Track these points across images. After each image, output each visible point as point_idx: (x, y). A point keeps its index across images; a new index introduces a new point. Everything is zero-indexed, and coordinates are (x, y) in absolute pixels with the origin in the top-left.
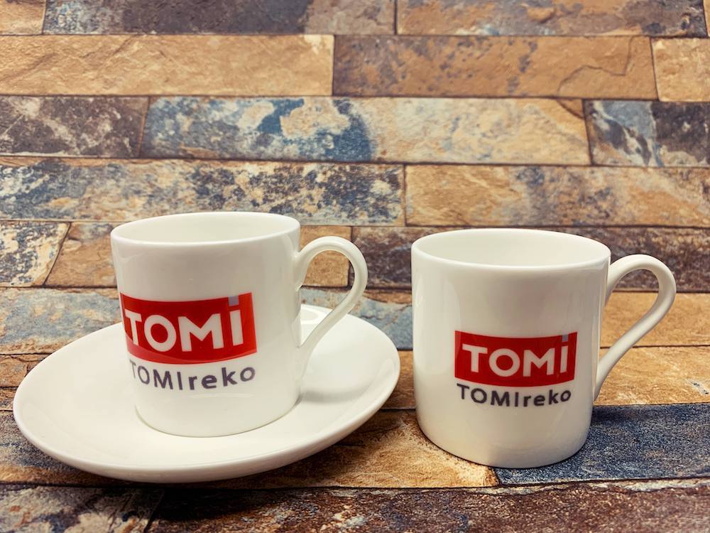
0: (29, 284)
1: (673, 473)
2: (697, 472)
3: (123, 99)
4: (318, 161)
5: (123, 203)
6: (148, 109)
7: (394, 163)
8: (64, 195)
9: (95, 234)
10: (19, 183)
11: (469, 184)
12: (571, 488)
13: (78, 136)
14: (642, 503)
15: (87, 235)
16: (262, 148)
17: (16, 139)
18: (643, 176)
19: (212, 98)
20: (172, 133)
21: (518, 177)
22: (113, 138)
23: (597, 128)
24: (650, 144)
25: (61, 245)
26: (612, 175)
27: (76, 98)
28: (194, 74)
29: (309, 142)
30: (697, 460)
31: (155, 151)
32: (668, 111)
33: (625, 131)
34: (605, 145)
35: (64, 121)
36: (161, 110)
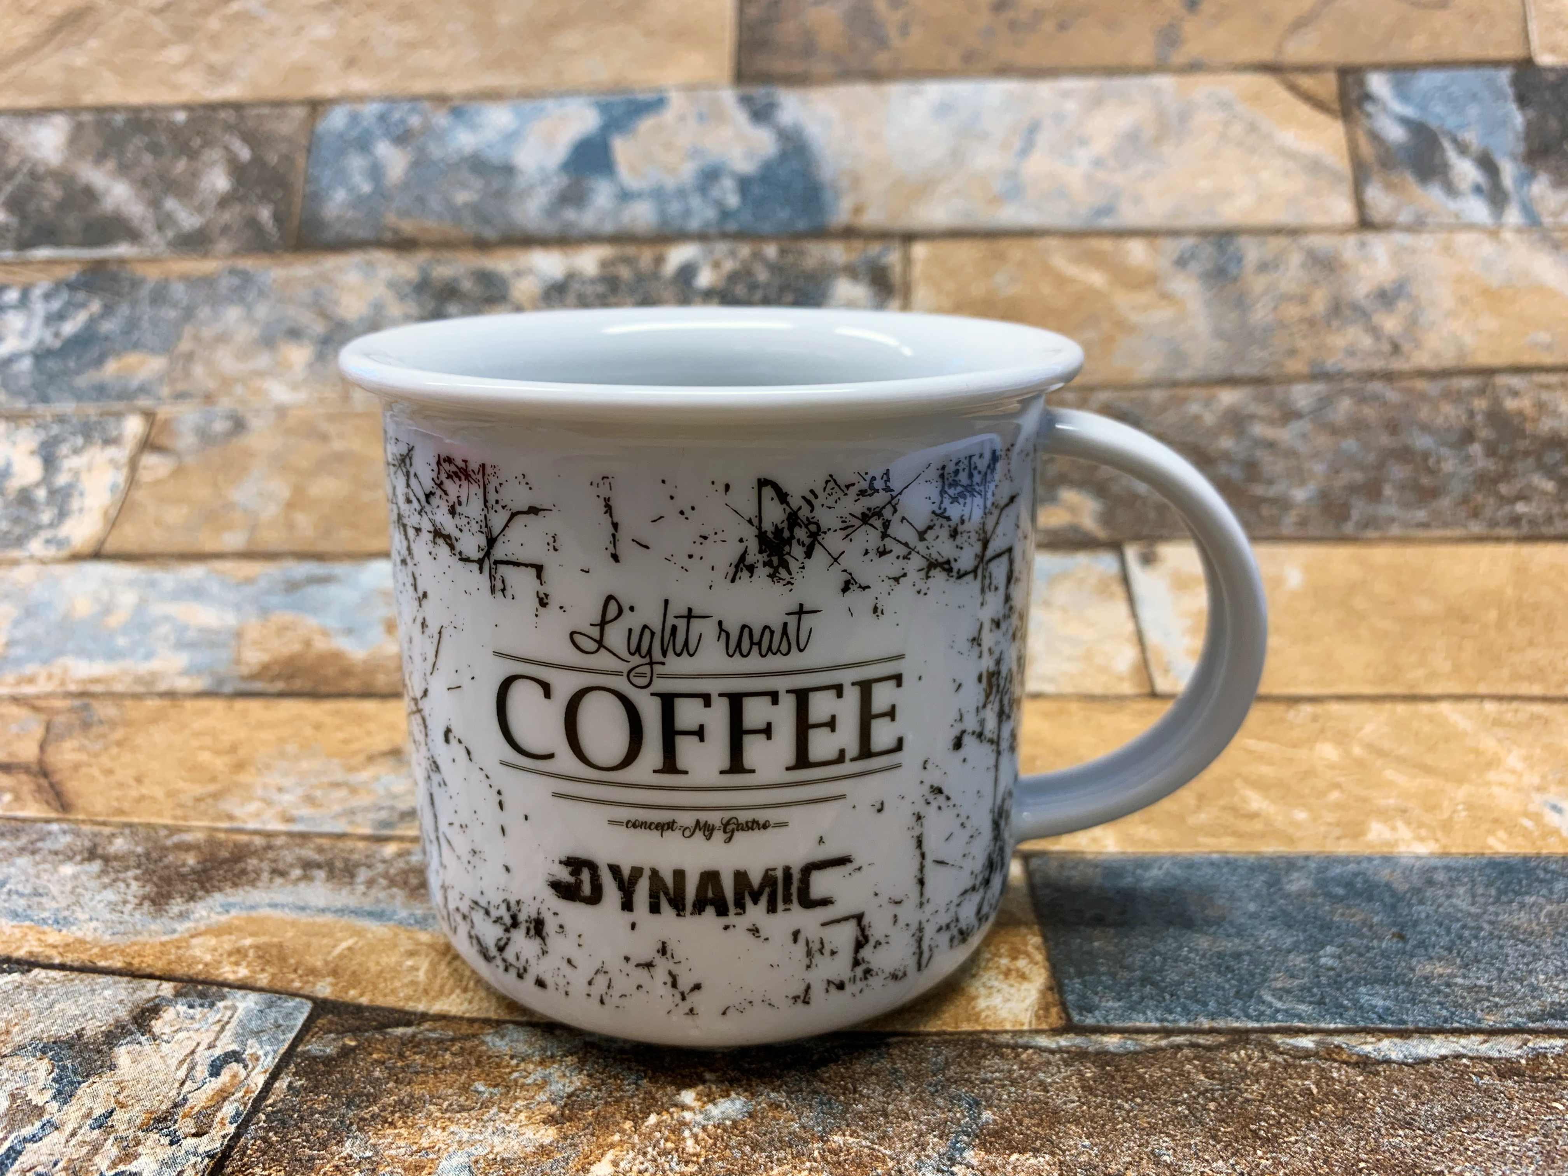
0: (64, 553)
1: (1473, 1017)
2: (1531, 1017)
3: (255, 112)
4: (702, 237)
5: (263, 360)
6: (312, 133)
7: (883, 235)
8: (136, 346)
9: (205, 436)
10: (37, 323)
11: (1061, 281)
12: (1230, 1046)
13: (155, 204)
14: (1389, 1092)
15: (186, 440)
16: (570, 214)
17: (24, 218)
18: (1487, 248)
19: (457, 103)
20: (366, 188)
21: (1181, 262)
22: (237, 208)
23: (1375, 137)
24: (1509, 172)
25: (133, 465)
26: (1413, 251)
27: (146, 115)
28: (412, 46)
29: (681, 193)
30: (1534, 988)
31: (329, 235)
32: (1555, 87)
33: (1447, 145)
34: (1395, 178)
35: (124, 170)
36: (341, 135)
